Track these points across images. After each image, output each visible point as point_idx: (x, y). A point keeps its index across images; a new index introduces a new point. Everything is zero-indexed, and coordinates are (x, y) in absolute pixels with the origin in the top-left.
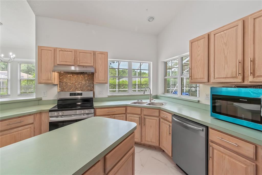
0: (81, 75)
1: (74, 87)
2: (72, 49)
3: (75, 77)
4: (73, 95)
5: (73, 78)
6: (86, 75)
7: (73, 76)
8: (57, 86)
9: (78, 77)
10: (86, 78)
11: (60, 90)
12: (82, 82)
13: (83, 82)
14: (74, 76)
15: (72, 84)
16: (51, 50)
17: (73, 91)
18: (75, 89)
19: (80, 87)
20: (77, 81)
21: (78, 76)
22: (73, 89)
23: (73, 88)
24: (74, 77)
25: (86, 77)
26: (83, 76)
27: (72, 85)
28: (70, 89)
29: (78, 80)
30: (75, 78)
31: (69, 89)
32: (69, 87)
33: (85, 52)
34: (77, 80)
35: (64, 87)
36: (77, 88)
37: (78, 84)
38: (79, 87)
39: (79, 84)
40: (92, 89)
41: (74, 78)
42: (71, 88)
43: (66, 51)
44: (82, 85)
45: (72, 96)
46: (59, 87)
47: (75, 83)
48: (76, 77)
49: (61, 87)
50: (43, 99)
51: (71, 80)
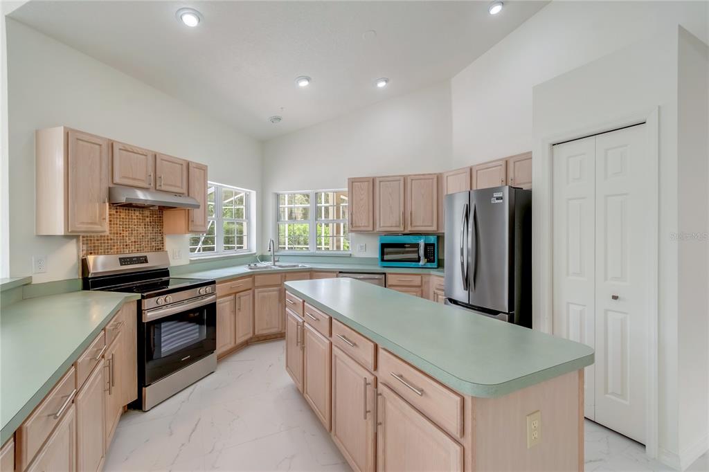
0: (136, 212)
1: (120, 243)
2: (148, 150)
3: (123, 215)
4: (127, 261)
5: (117, 218)
6: (147, 213)
7: (117, 212)
8: (75, 240)
9: (129, 216)
10: (148, 220)
11: (85, 252)
12: (137, 230)
13: (141, 230)
14: (120, 212)
15: (114, 233)
16: (100, 145)
17: (118, 252)
18: (124, 248)
19: (135, 242)
20: (126, 228)
21: (129, 213)
22: (117, 249)
23: (117, 245)
24: (120, 215)
25: (147, 217)
26: (140, 213)
27: (114, 237)
28: (111, 249)
29: (129, 225)
30: (123, 218)
31: (108, 249)
32: (108, 243)
33: (172, 161)
34: (126, 224)
35: (94, 243)
36: (126, 245)
37: (129, 234)
38: (132, 242)
39: (132, 233)
40: (160, 248)
41: (120, 218)
42: (114, 246)
43: (135, 151)
44: (137, 236)
45: (125, 265)
46: (83, 244)
47: (123, 231)
48: (126, 215)
49: (87, 244)
50: (34, 282)
51: (114, 224)
